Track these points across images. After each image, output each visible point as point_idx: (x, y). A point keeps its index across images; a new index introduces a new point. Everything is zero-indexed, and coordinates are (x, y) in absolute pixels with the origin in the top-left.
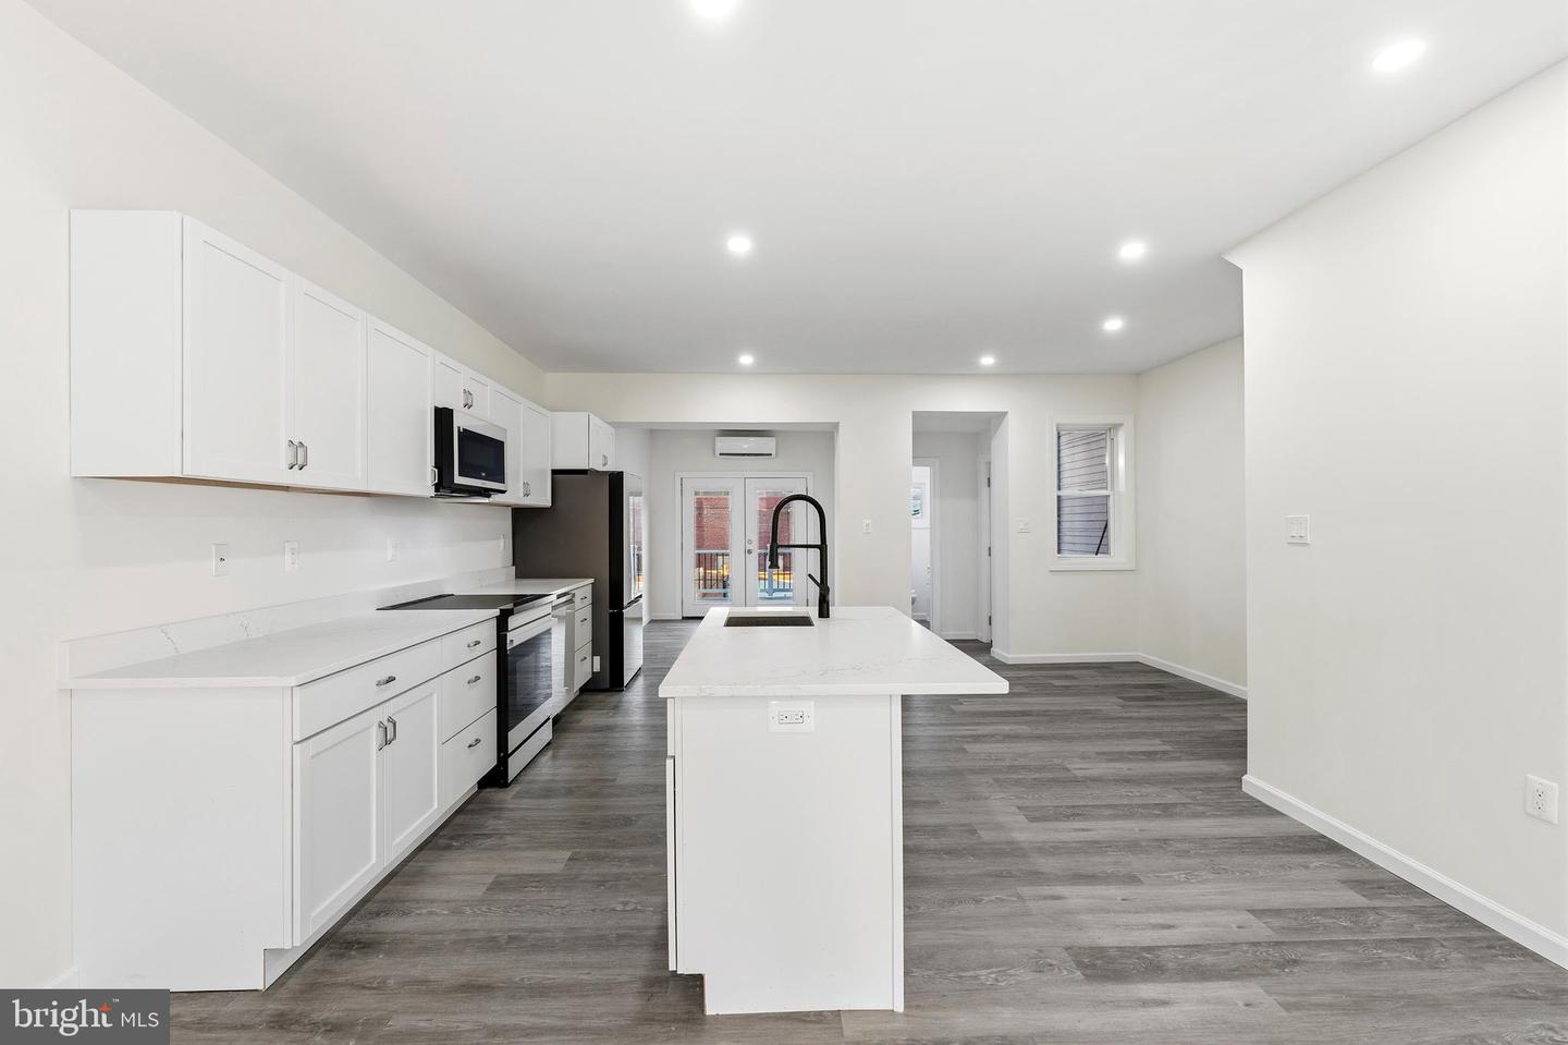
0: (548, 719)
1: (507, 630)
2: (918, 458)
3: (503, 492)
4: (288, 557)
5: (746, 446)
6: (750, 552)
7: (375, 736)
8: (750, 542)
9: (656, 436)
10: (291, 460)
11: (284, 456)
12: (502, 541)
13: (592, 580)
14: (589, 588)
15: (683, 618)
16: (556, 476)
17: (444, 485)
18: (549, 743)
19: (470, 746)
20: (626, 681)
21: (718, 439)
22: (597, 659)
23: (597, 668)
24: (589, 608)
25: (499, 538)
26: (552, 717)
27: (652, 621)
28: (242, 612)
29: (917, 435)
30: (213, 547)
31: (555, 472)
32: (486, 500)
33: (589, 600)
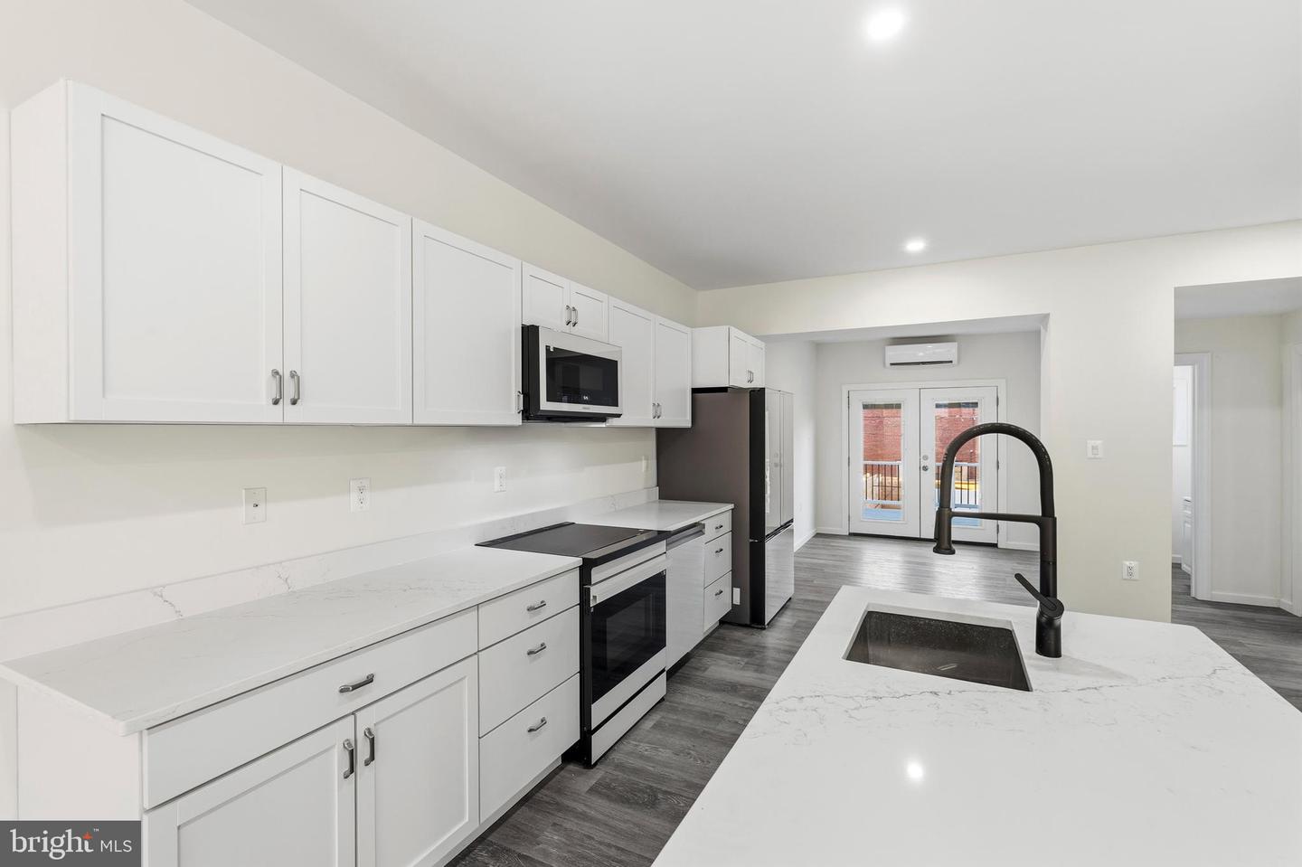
0: (663, 671)
1: (590, 584)
2: (1181, 356)
3: (619, 416)
4: (354, 496)
5: (921, 354)
6: (925, 469)
7: (338, 761)
8: (926, 458)
9: (821, 348)
10: (275, 395)
11: (266, 389)
12: (644, 463)
13: (732, 506)
14: (728, 517)
15: (851, 534)
16: (700, 395)
17: (530, 411)
18: (663, 699)
19: (530, 730)
20: (768, 617)
21: (888, 348)
22: (737, 591)
23: (737, 601)
24: (729, 536)
25: (641, 460)
26: (666, 669)
27: (818, 535)
28: (281, 563)
29: (1183, 325)
30: (244, 491)
31: (695, 391)
32: (603, 425)
33: (727, 526)
